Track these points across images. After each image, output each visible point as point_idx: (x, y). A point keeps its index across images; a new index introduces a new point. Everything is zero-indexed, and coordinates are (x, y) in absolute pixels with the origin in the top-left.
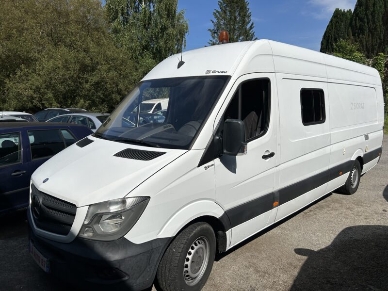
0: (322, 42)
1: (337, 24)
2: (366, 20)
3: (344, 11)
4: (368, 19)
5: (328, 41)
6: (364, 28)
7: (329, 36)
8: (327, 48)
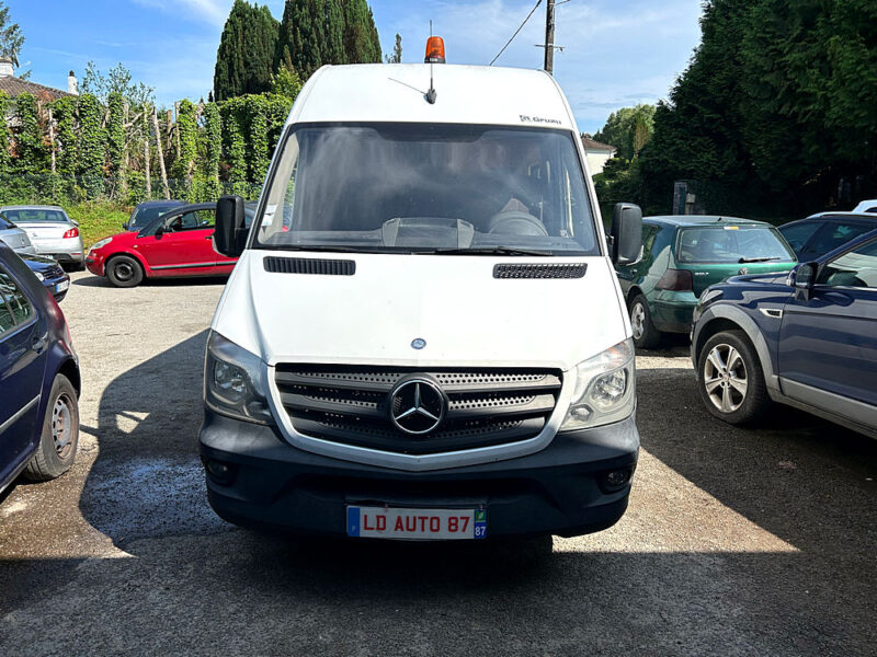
0: (217, 65)
1: (247, 32)
2: (314, 36)
3: (256, 8)
4: (318, 34)
5: (231, 65)
6: (313, 51)
7: (232, 56)
8: (230, 82)
